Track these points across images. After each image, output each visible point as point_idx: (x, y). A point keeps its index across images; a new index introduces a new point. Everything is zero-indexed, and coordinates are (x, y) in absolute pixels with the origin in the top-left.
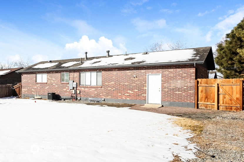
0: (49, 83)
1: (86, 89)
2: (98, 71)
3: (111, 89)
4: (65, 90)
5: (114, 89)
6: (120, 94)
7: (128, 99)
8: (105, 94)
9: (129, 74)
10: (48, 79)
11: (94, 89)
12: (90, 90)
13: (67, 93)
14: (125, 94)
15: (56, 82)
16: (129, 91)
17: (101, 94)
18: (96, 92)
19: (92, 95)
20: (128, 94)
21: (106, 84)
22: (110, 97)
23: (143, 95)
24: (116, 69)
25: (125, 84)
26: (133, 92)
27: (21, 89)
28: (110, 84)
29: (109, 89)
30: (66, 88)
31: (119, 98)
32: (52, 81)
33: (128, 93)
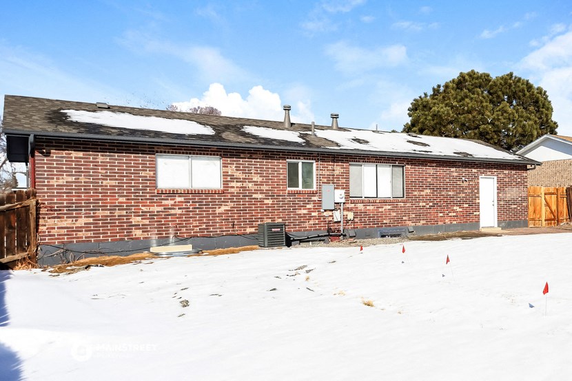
0: (231, 190)
1: (368, 208)
2: (397, 162)
3: (424, 204)
4: (305, 212)
5: (431, 204)
6: (441, 215)
7: (455, 222)
8: (414, 216)
9: (455, 174)
10: (227, 178)
11: (389, 207)
12: (380, 210)
13: (312, 222)
14: (450, 214)
15: (265, 188)
16: (455, 208)
17: (404, 218)
18: (394, 214)
19: (385, 222)
20: (455, 214)
21: (415, 193)
22: (424, 222)
23: (475, 213)
24: (432, 162)
25: (450, 193)
26: (461, 210)
27: (37, 218)
28: (422, 193)
29: (421, 204)
30: (308, 206)
31: (440, 223)
32: (250, 185)
33: (454, 211)
